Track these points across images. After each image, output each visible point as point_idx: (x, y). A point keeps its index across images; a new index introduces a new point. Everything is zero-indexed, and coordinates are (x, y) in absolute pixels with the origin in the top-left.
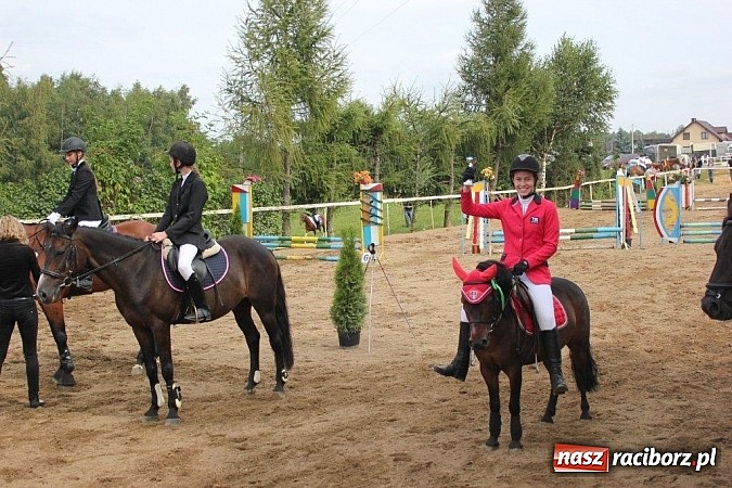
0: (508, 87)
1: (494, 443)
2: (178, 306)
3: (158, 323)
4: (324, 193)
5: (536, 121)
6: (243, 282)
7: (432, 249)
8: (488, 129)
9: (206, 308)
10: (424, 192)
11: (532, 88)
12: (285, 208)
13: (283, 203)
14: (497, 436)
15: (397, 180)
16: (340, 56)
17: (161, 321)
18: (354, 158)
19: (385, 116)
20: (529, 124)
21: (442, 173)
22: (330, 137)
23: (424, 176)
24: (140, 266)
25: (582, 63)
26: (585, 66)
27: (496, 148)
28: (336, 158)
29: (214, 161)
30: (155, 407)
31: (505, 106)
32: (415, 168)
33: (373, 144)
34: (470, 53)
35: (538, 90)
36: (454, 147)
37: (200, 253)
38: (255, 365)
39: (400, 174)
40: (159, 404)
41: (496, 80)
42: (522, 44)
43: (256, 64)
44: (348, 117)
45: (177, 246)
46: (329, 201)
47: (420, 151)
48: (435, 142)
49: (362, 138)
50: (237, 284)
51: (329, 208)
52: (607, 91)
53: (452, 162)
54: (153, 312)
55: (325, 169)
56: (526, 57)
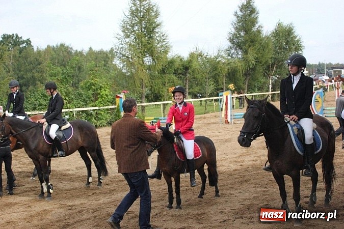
0: (250, 46)
1: (170, 207)
2: (51, 150)
3: (41, 157)
4: (161, 97)
5: (264, 61)
6: (80, 139)
7: (209, 122)
8: (240, 66)
9: (63, 151)
10: (211, 96)
11: (262, 46)
12: (142, 104)
13: (141, 102)
14: (172, 204)
15: (197, 90)
16: (165, 35)
17: (43, 157)
18: (175, 81)
19: (190, 62)
20: (261, 63)
21: (220, 87)
22: (163, 71)
23: (210, 88)
24: (33, 134)
25: (287, 33)
26: (289, 35)
27: (246, 74)
28: (167, 81)
29: (107, 84)
30: (43, 193)
31: (249, 55)
32: (206, 85)
33: (185, 74)
34: (233, 31)
35: (264, 47)
36: (224, 75)
37: (60, 128)
38: (90, 175)
39: (198, 88)
40: (44, 191)
41: (245, 43)
42: (257, 26)
43: (127, 40)
44: (172, 62)
45: (50, 125)
46: (164, 101)
47: (207, 76)
48: (215, 73)
49: (179, 71)
50: (77, 140)
51: (164, 104)
52: (299, 47)
53: (224, 81)
54: (39, 153)
55: (161, 87)
56: (259, 32)
